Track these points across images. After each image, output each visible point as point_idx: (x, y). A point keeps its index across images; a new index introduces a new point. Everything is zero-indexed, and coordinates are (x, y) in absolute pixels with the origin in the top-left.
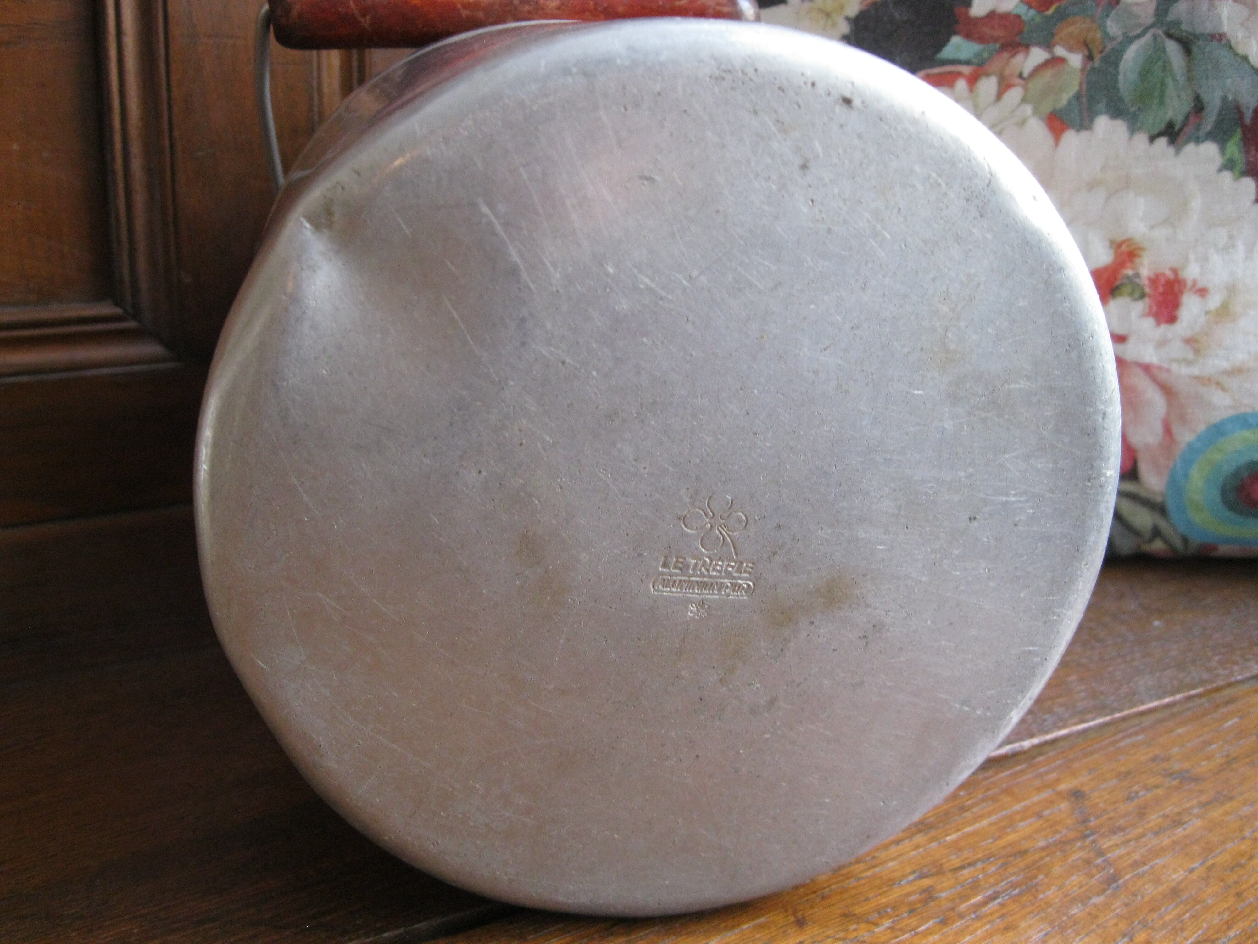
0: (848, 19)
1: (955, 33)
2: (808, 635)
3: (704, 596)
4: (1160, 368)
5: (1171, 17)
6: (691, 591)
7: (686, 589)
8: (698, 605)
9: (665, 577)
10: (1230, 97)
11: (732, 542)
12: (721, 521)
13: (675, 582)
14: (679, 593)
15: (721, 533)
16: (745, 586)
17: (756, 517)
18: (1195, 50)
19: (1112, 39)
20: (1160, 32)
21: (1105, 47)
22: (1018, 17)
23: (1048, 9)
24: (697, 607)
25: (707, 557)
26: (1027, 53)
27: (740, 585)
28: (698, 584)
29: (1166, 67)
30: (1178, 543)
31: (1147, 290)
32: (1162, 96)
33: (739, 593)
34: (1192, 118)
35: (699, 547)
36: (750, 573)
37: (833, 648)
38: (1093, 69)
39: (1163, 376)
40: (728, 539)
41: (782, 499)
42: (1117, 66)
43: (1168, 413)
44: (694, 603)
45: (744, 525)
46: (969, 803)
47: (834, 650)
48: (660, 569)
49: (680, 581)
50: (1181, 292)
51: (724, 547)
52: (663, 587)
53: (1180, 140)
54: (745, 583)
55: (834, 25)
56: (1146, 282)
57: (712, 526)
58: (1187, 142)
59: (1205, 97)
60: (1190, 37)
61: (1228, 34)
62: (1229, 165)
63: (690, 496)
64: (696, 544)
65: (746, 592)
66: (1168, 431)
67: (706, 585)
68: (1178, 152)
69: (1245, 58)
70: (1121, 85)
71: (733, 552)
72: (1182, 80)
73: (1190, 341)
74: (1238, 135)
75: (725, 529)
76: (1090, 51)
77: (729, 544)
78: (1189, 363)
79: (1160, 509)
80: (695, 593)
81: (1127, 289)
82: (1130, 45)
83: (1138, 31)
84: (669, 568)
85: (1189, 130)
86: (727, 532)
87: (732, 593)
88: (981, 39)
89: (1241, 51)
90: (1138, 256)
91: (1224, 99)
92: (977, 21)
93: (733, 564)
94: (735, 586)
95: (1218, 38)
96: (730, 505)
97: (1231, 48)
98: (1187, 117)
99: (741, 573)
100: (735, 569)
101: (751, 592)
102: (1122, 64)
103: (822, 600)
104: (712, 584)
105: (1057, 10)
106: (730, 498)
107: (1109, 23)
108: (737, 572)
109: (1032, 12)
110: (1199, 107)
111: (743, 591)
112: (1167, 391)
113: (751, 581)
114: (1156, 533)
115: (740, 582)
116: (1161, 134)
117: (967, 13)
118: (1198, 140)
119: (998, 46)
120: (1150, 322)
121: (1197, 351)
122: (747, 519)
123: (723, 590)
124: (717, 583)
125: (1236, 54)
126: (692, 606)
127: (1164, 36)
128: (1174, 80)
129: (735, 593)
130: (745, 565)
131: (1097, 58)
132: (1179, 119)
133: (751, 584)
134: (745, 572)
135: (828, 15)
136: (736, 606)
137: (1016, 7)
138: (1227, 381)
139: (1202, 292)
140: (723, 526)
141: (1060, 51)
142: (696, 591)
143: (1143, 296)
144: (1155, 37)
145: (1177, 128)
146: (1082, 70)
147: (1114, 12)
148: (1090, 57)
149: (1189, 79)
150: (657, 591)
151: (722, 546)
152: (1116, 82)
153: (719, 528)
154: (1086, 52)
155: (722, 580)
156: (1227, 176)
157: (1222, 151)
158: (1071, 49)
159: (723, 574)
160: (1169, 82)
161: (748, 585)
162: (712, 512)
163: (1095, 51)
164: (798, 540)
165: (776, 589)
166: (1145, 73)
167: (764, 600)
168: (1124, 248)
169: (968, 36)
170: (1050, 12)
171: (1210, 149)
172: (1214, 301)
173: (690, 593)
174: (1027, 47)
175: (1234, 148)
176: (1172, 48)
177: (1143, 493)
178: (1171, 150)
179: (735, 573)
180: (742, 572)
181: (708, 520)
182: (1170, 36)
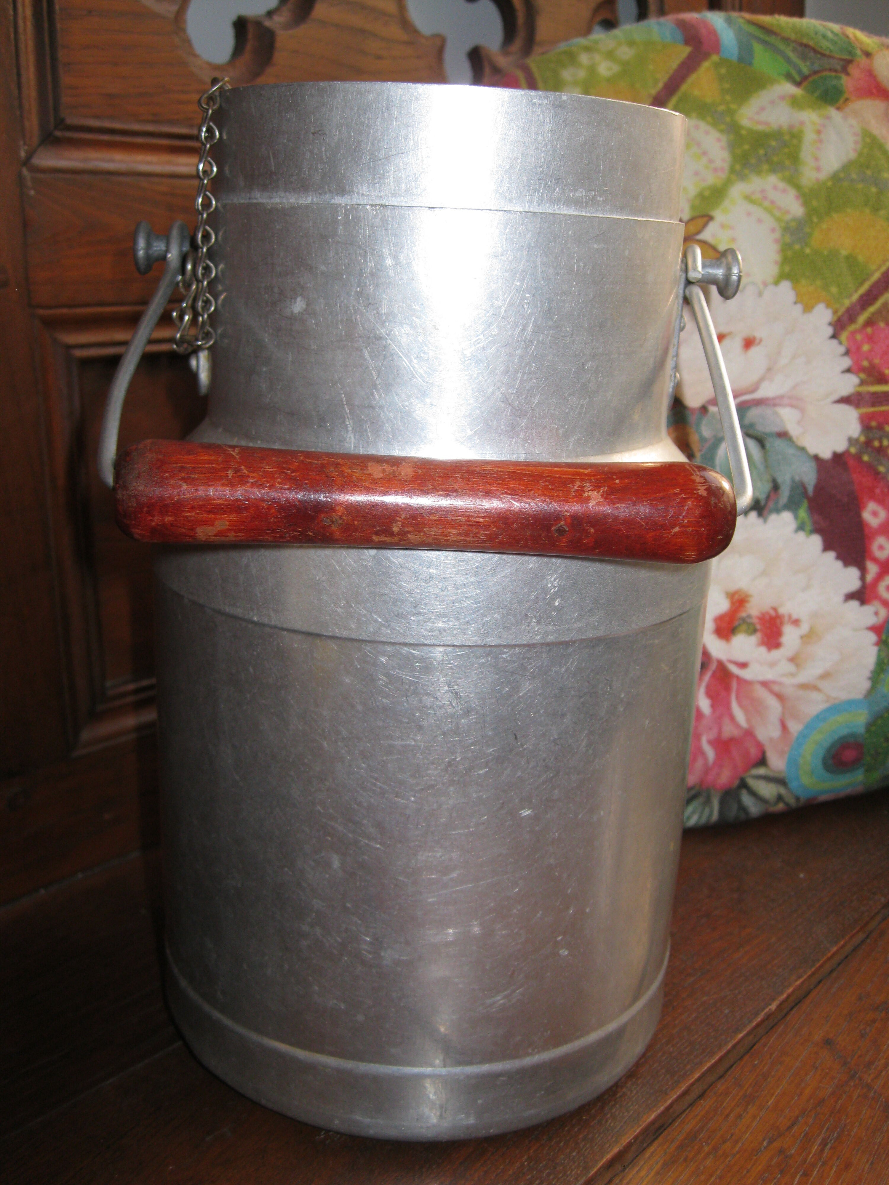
4: (774, 682)
10: (797, 478)
18: (768, 445)
19: (708, 440)
21: (704, 448)
30: (792, 801)
31: (758, 627)
34: (772, 496)
39: (776, 688)
42: (714, 460)
43: (783, 713)
46: (765, 1069)
50: (782, 623)
53: (765, 512)
56: (755, 621)
58: (771, 512)
59: (780, 480)
60: (764, 435)
61: (790, 432)
62: (801, 528)
66: (784, 727)
68: (765, 520)
69: (803, 449)
72: (761, 469)
73: (793, 660)
74: (805, 504)
76: (692, 450)
78: (792, 675)
79: (781, 781)
81: (744, 627)
85: (771, 505)
89: (800, 443)
90: (747, 602)
91: (793, 480)
95: (783, 435)
97: (793, 442)
98: (768, 498)
102: (717, 459)
107: (704, 428)
110: (776, 487)
112: (780, 697)
114: (780, 798)
116: (751, 510)
118: (778, 511)
120: (763, 650)
121: (797, 665)
125: (797, 446)
128: (756, 468)
131: (698, 455)
132: (761, 496)
138: (822, 684)
139: (796, 622)
143: (755, 631)
145: (763, 504)
147: (705, 419)
148: (692, 456)
149: (767, 467)
156: (801, 535)
157: (796, 517)
163: (696, 451)
168: (736, 597)
171: (787, 516)
172: (805, 628)
175: (803, 513)
176: (752, 445)
177: (770, 774)
178: (760, 521)
182: (749, 435)
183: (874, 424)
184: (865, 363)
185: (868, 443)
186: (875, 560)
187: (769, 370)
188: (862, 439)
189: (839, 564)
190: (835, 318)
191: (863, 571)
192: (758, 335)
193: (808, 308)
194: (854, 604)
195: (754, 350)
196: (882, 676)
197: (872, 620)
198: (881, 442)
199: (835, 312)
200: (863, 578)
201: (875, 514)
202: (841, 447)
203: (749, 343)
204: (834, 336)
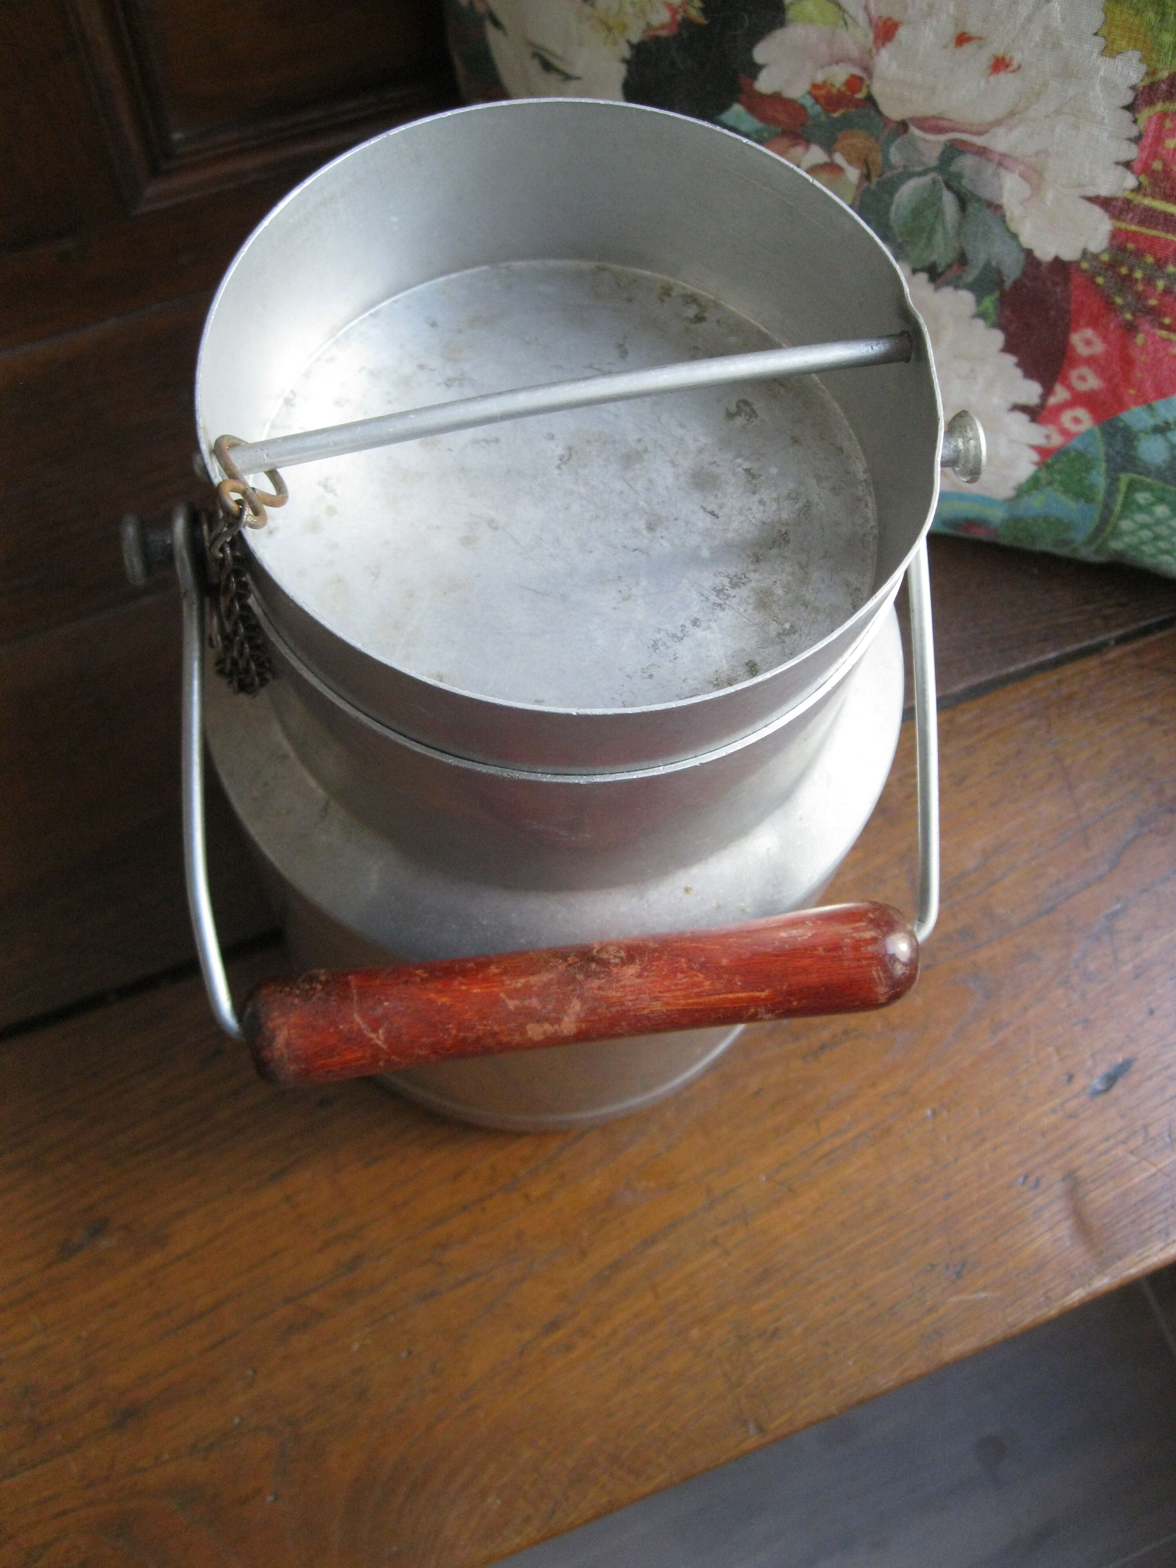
0: (629, 42)
1: (738, 101)
5: (953, 168)
10: (994, 264)
18: (970, 209)
19: (892, 167)
20: (940, 178)
21: (883, 173)
22: (803, 107)
23: (834, 111)
26: (807, 148)
29: (939, 213)
32: (929, 239)
34: (955, 267)
38: (868, 190)
42: (892, 195)
53: (940, 281)
55: (615, 43)
58: (947, 284)
59: (970, 256)
60: (969, 195)
61: (1005, 207)
62: (981, 315)
68: (936, 290)
69: (1015, 236)
70: (892, 215)
72: (952, 232)
74: (997, 294)
76: (868, 170)
82: (909, 180)
83: (918, 169)
85: (950, 275)
88: (763, 118)
89: (1013, 227)
91: (988, 265)
92: (762, 96)
95: (996, 208)
97: (1004, 222)
98: (949, 266)
102: (897, 196)
105: (844, 116)
107: (893, 150)
109: (818, 108)
110: (962, 260)
116: (923, 270)
117: (751, 85)
118: (957, 287)
119: (779, 129)
125: (1008, 230)
127: (943, 185)
128: (944, 227)
131: (875, 180)
132: (942, 263)
135: (610, 29)
137: (803, 97)
141: (839, 159)
144: (934, 182)
145: (940, 270)
146: (858, 187)
147: (899, 141)
148: (867, 177)
149: (958, 234)
152: (888, 212)
154: (865, 171)
156: (980, 323)
157: (979, 302)
158: (850, 162)
160: (939, 228)
163: (873, 174)
166: (917, 212)
169: (751, 109)
170: (836, 115)
171: (966, 298)
174: (808, 142)
175: (989, 302)
176: (949, 201)
178: (930, 288)
182: (949, 187)
183: (1130, 246)
184: (1157, 165)
185: (1112, 265)
186: (1070, 388)
187: (1012, 114)
188: (1105, 258)
189: (1018, 372)
190: (1147, 81)
191: (1048, 391)
192: (1018, 58)
193: (1109, 51)
194: (1023, 418)
195: (1003, 77)
196: (1034, 492)
197: (1040, 441)
198: (1131, 270)
199: (1151, 73)
200: (1045, 396)
201: (1088, 343)
202: (1069, 254)
203: (1000, 65)
204: (1130, 108)
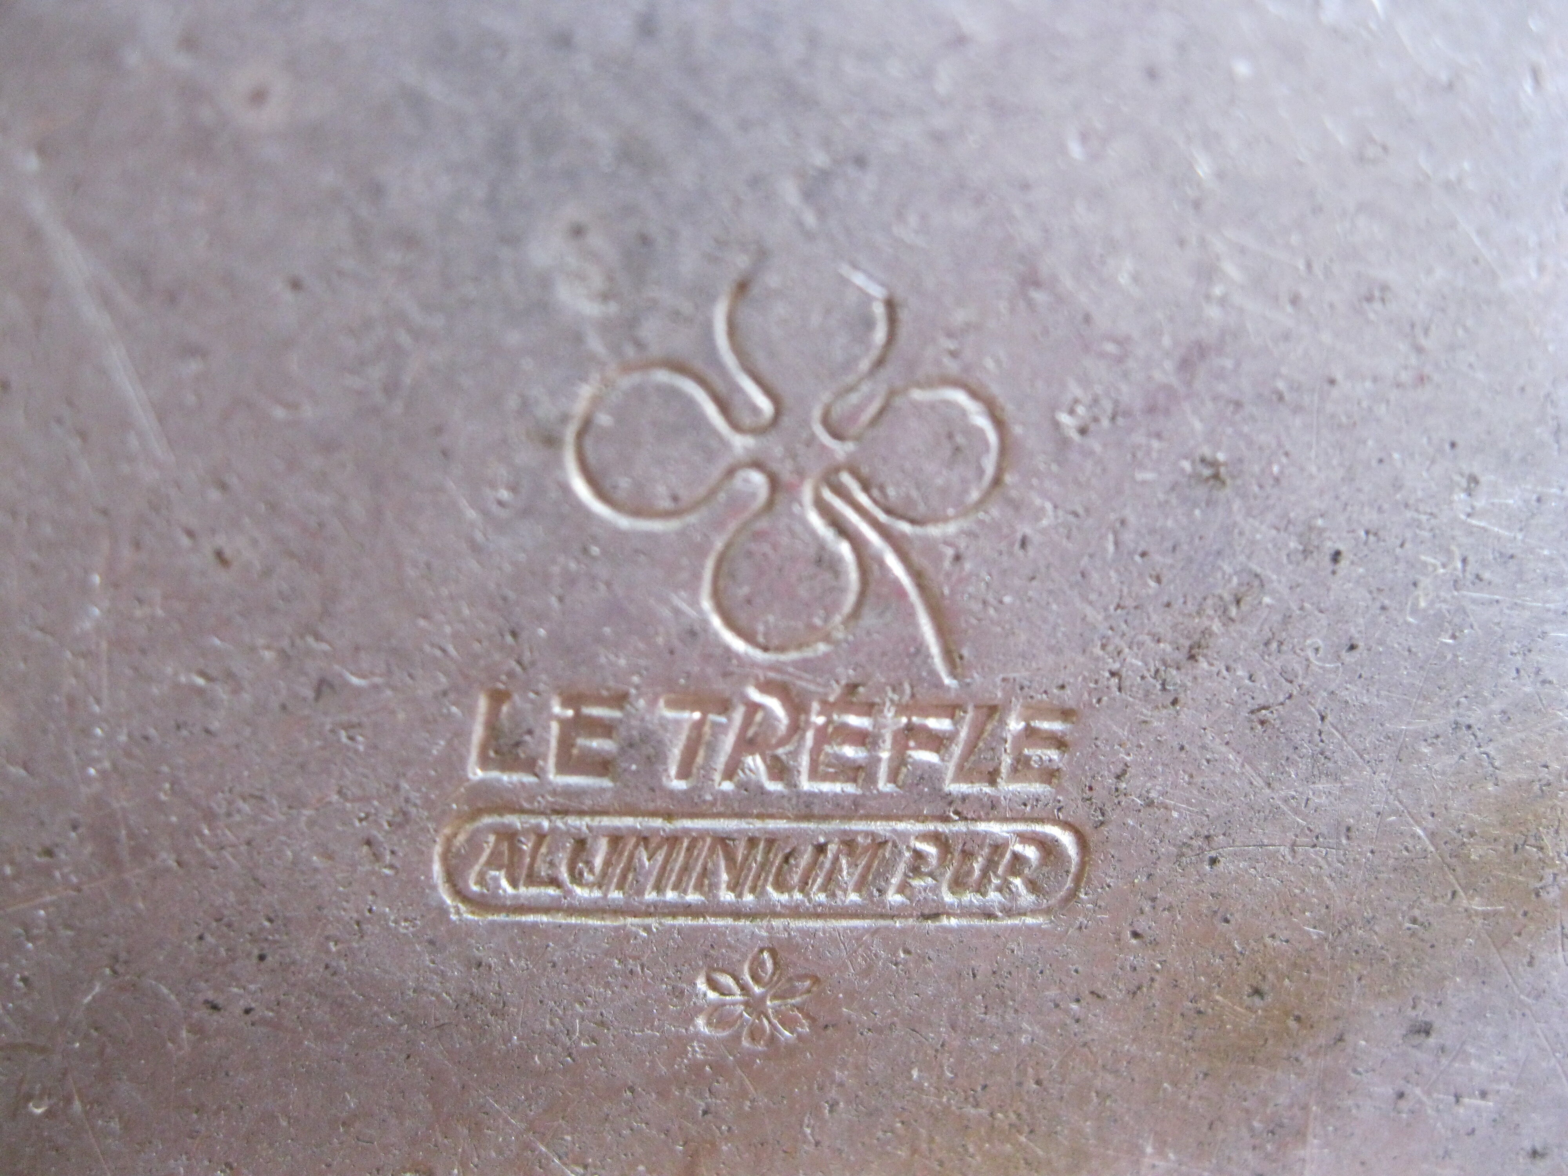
2: (1401, 1095)
3: (776, 923)
6: (693, 897)
7: (659, 888)
8: (747, 977)
9: (515, 821)
11: (917, 575)
12: (841, 450)
13: (581, 844)
14: (617, 911)
15: (842, 529)
16: (1031, 852)
17: (1064, 418)
24: (744, 988)
25: (766, 687)
27: (998, 848)
28: (730, 858)
33: (994, 896)
35: (705, 622)
36: (1050, 774)
37: (1527, 1145)
40: (892, 562)
41: (1218, 291)
44: (723, 971)
45: (989, 465)
47: (1535, 1154)
48: (477, 774)
49: (616, 839)
51: (869, 619)
52: (514, 884)
54: (1024, 838)
57: (774, 482)
63: (598, 282)
64: (684, 607)
65: (1033, 886)
67: (786, 859)
71: (934, 649)
75: (863, 499)
77: (901, 593)
80: (722, 911)
84: (531, 766)
86: (882, 517)
87: (948, 898)
93: (939, 724)
94: (968, 855)
96: (880, 335)
99: (993, 782)
100: (957, 750)
101: (1069, 884)
103: (1477, 905)
104: (821, 849)
106: (877, 291)
108: (963, 774)
111: (1017, 882)
113: (1066, 825)
115: (997, 829)
122: (999, 424)
123: (895, 881)
124: (849, 844)
126: (713, 984)
129: (970, 898)
130: (1015, 725)
133: (1066, 839)
134: (1021, 766)
136: (983, 967)
140: (846, 478)
142: (727, 896)
150: (480, 904)
151: (856, 613)
153: (828, 495)
155: (880, 827)
159: (884, 786)
161: (1048, 847)
162: (769, 392)
164: (1336, 556)
165: (1213, 861)
167: (1142, 925)
173: (689, 910)
179: (956, 779)
180: (1004, 770)
181: (741, 443)
